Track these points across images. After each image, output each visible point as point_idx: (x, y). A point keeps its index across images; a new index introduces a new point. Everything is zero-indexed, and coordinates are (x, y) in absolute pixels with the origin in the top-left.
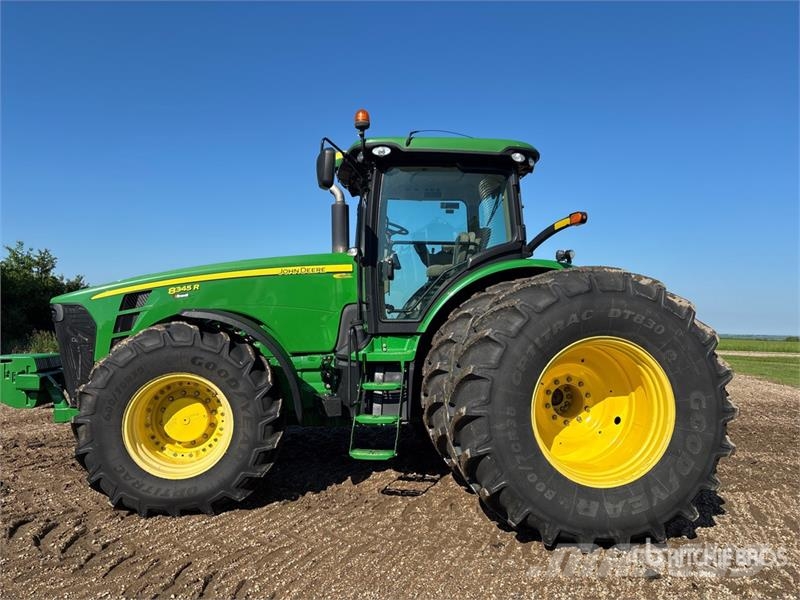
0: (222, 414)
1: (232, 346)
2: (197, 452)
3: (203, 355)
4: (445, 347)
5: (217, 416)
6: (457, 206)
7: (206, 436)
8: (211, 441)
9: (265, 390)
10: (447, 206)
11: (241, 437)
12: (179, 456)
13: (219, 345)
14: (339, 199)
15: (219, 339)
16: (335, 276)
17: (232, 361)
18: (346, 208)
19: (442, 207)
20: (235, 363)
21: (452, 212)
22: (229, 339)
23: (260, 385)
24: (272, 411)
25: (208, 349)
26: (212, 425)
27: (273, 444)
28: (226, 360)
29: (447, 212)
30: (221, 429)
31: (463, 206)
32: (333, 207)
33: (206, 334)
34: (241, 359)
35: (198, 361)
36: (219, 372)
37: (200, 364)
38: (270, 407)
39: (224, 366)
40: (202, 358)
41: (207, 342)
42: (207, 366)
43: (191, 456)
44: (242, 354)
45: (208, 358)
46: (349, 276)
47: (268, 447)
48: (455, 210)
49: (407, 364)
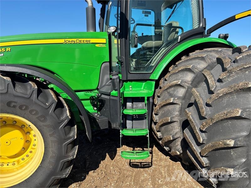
0: (35, 136)
1: (39, 92)
2: (18, 162)
3: (16, 99)
4: (173, 89)
5: (30, 136)
6: (150, 13)
7: (24, 149)
8: (27, 152)
9: (66, 122)
10: (146, 12)
11: (50, 154)
12: (5, 166)
13: (29, 92)
14: (90, 4)
15: (29, 87)
16: (97, 45)
17: (40, 103)
18: (94, 10)
19: (143, 13)
20: (42, 105)
21: (147, 16)
22: (36, 87)
23: (62, 118)
24: (71, 135)
25: (20, 95)
26: (28, 142)
27: (73, 156)
28: (36, 103)
29: (145, 16)
30: (34, 145)
31: (153, 13)
32: (87, 9)
33: (17, 84)
34: (47, 101)
35: (13, 104)
36: (31, 112)
37: (14, 107)
38: (69, 133)
39: (34, 107)
40: (15, 102)
41: (19, 89)
42: (21, 108)
43: (14, 164)
44: (47, 97)
45: (20, 101)
46: (104, 46)
47: (70, 159)
48: (149, 15)
49: (148, 98)
